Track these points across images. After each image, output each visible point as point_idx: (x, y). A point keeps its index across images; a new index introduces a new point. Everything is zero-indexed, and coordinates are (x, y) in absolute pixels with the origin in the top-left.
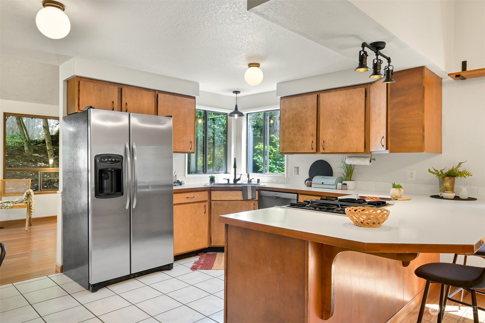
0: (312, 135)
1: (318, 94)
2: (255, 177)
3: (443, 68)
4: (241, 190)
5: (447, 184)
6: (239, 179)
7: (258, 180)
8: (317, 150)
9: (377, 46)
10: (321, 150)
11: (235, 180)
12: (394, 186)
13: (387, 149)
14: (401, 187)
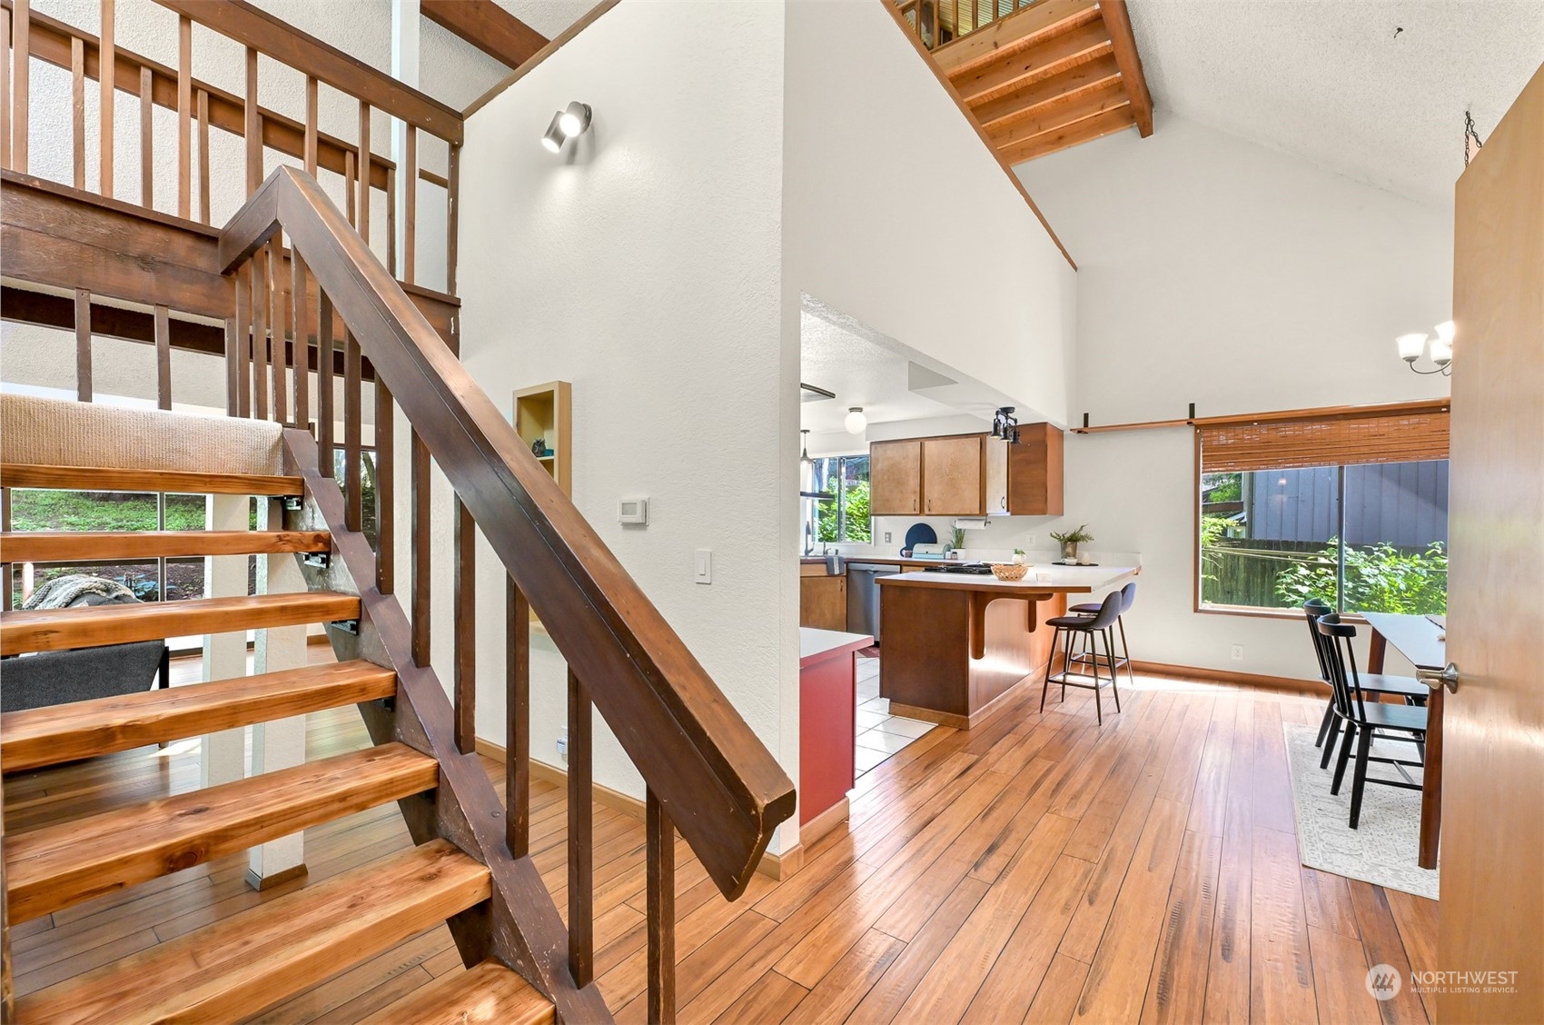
0: (915, 492)
1: (922, 440)
2: (832, 547)
3: (1065, 424)
4: (826, 563)
5: (1069, 550)
6: (812, 550)
7: (837, 551)
8: (921, 512)
9: (1006, 411)
10: (926, 511)
11: (807, 552)
12: (1016, 552)
13: (1008, 511)
14: (1023, 553)
